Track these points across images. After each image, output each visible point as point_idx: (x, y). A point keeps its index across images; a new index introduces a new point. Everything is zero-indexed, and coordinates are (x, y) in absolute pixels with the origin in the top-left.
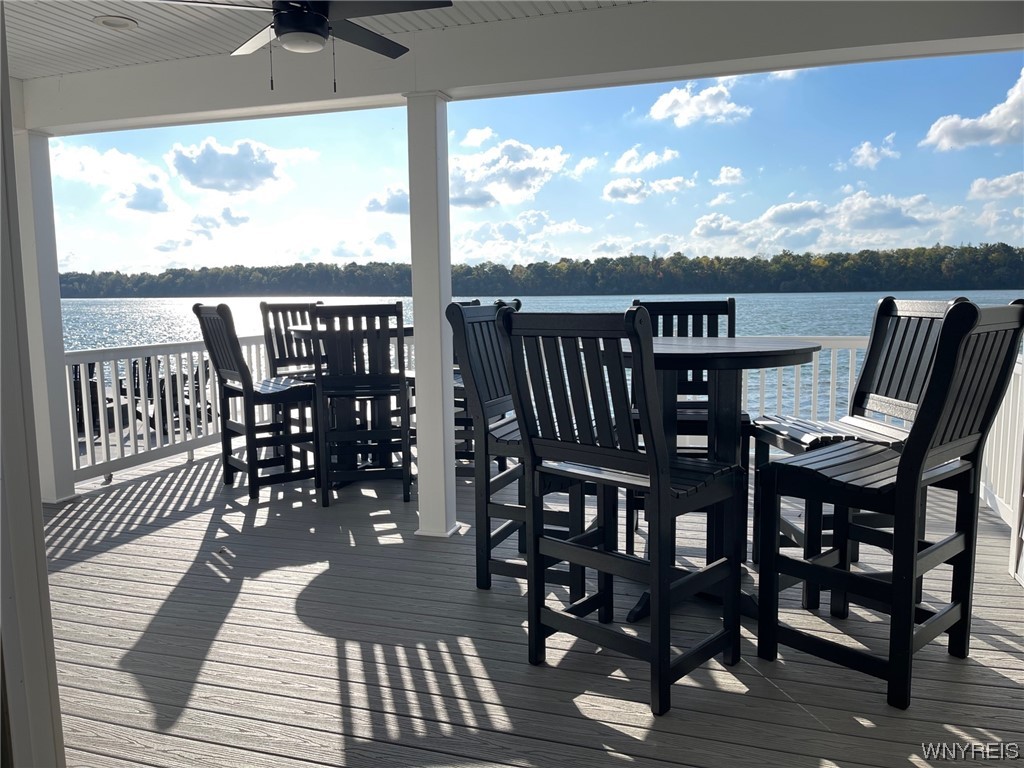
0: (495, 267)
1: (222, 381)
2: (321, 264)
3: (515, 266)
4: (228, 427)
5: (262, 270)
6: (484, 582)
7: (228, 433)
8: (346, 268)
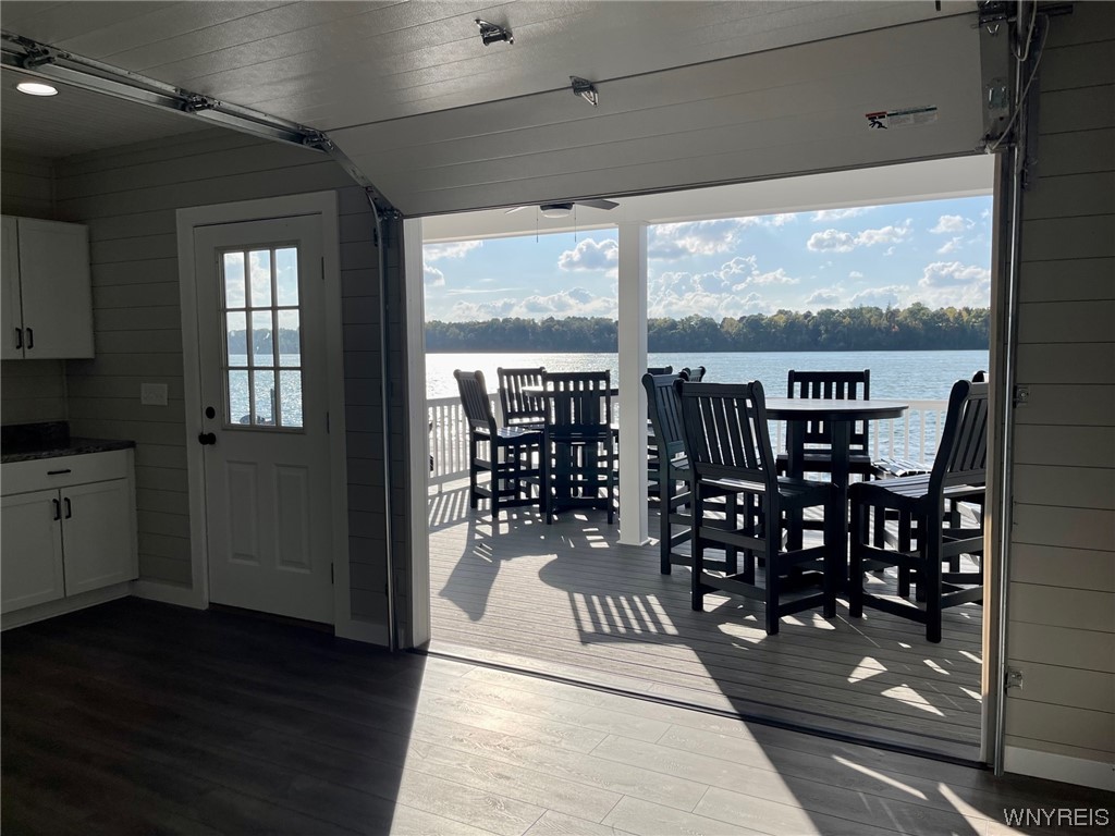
0: (703, 320)
1: (472, 428)
2: (518, 319)
3: (725, 319)
4: (476, 463)
5: (459, 326)
6: (666, 570)
7: (476, 467)
8: (543, 323)
